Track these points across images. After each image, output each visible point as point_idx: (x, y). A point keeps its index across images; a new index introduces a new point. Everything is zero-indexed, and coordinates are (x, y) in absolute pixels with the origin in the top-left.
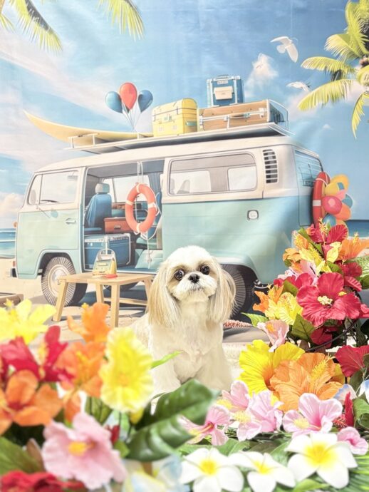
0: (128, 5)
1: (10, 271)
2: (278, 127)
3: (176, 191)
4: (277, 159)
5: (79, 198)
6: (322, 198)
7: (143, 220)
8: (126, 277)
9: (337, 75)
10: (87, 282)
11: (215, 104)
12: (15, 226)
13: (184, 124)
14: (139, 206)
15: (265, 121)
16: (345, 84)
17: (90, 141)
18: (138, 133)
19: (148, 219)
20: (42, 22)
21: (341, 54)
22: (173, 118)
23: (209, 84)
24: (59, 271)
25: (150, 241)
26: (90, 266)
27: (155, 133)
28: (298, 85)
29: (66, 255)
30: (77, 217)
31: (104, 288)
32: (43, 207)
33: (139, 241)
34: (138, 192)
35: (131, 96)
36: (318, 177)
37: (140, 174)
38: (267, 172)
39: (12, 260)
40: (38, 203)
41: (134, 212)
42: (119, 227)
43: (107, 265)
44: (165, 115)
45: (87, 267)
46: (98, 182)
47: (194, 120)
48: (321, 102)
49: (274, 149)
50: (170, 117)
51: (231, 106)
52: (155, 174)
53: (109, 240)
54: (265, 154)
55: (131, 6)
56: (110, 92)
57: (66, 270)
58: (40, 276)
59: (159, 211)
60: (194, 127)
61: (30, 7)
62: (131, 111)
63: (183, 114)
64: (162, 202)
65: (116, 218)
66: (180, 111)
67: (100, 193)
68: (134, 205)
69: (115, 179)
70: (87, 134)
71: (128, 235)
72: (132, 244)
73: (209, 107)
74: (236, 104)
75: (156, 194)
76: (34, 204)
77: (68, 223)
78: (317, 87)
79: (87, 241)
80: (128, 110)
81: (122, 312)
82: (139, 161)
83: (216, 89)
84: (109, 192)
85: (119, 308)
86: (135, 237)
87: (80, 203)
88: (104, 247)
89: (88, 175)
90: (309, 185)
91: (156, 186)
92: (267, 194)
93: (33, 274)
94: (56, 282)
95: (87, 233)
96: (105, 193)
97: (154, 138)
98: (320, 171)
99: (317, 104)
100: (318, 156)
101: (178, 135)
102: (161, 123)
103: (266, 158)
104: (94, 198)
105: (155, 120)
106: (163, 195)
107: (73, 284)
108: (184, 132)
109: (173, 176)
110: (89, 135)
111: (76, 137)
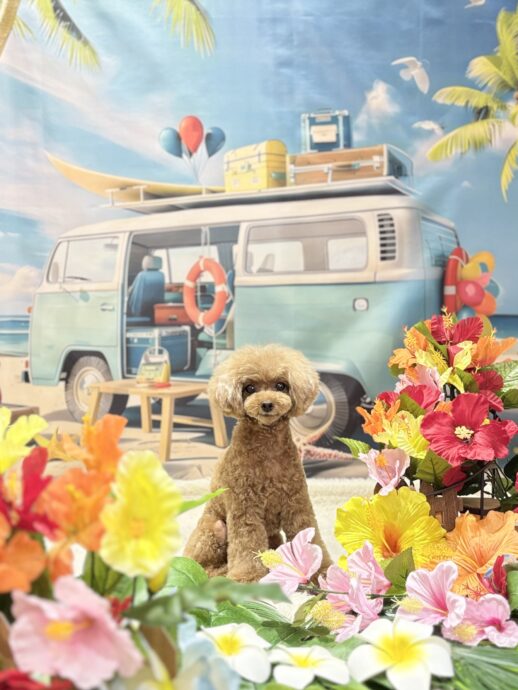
0: (193, 8)
1: (20, 374)
2: (399, 183)
3: (255, 269)
4: (396, 228)
5: (119, 275)
6: (459, 284)
7: (208, 309)
8: (183, 386)
9: (483, 113)
10: (129, 393)
11: (311, 148)
12: (30, 310)
13: (269, 176)
14: (203, 288)
15: (381, 175)
16: (494, 125)
17: (136, 197)
18: (203, 187)
19: (215, 307)
20: (73, 29)
21: (490, 84)
22: (253, 167)
23: (304, 121)
24: (89, 376)
25: (218, 338)
26: (134, 370)
27: (227, 188)
28: (428, 125)
29: (99, 355)
30: (116, 303)
31: (152, 401)
32: (68, 287)
33: (202, 337)
34: (202, 268)
36: (452, 254)
37: (206, 244)
38: (383, 245)
39: (24, 359)
40: (60, 280)
41: (196, 297)
42: (175, 316)
43: (157, 369)
44: (242, 163)
45: (129, 372)
46: (147, 254)
47: (283, 171)
48: (459, 151)
49: (394, 213)
50: (250, 166)
51: (335, 151)
52: (227, 244)
53: (160, 335)
54: (380, 220)
55: (198, 9)
56: (167, 129)
57: (102, 379)
58: (63, 384)
59: (231, 298)
60: (281, 179)
61: (57, 7)
62: (195, 155)
63: (268, 161)
64: (236, 284)
65: (171, 304)
66: (264, 158)
67: (149, 270)
68: (196, 287)
69: (173, 251)
70: (131, 185)
71: (187, 328)
72: (192, 341)
73: (303, 152)
74: (341, 149)
75: (227, 271)
76: (56, 280)
77: (104, 310)
78: (455, 128)
79: (130, 335)
80: (191, 154)
81: (176, 436)
82: (205, 225)
83: (314, 128)
84: (161, 267)
85: (172, 429)
86: (196, 332)
87: (121, 282)
88: (153, 345)
89: (133, 243)
90: (440, 266)
91: (227, 261)
92: (380, 276)
93: (53, 379)
94: (86, 392)
95: (129, 324)
96: (156, 270)
97: (226, 193)
98: (455, 246)
99: (454, 152)
100: (452, 225)
101: (260, 191)
102: (235, 173)
103: (381, 226)
104: (140, 275)
105: (227, 170)
106: (237, 273)
107: (108, 394)
108: (268, 187)
109: (252, 248)
110: (135, 188)
111: (117, 190)
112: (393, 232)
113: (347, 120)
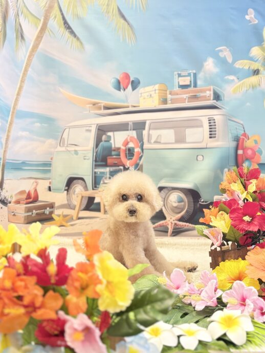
0: (126, 23)
1: (47, 187)
2: (218, 104)
3: (152, 141)
4: (216, 124)
5: (91, 143)
6: (244, 149)
7: (131, 159)
9: (256, 72)
10: (95, 196)
11: (179, 87)
12: (52, 159)
13: (159, 99)
14: (129, 150)
15: (210, 100)
16: (261, 78)
17: (100, 108)
18: (130, 105)
19: (134, 158)
20: (72, 32)
21: (259, 59)
22: (152, 95)
23: (175, 75)
24: (78, 188)
26: (97, 186)
27: (140, 105)
28: (231, 77)
29: (82, 179)
30: (90, 156)
32: (69, 149)
34: (129, 140)
35: (127, 81)
36: (242, 136)
37: (131, 130)
38: (210, 131)
39: (49, 181)
40: (66, 145)
41: (126, 153)
42: (116, 162)
44: (147, 94)
45: (96, 187)
46: (105, 134)
47: (165, 97)
48: (245, 89)
49: (215, 117)
51: (190, 89)
52: (140, 130)
53: (110, 170)
54: (209, 120)
55: (129, 24)
56: (114, 78)
57: (83, 190)
58: (66, 192)
59: (142, 154)
60: (165, 101)
61: (65, 23)
62: (126, 90)
63: (159, 93)
64: (144, 148)
65: (114, 157)
66: (157, 91)
67: (105, 141)
68: (126, 149)
69: (115, 133)
70: (98, 103)
71: (122, 168)
73: (175, 89)
74: (192, 88)
75: (140, 142)
76: (63, 146)
77: (85, 159)
78: (243, 79)
79: (96, 170)
80: (124, 90)
82: (130, 121)
83: (180, 78)
84: (110, 140)
86: (126, 169)
87: (92, 146)
88: (107, 175)
89: (98, 129)
90: (236, 141)
91: (140, 138)
92: (209, 145)
93: (61, 190)
94: (76, 196)
95: (96, 166)
96: (108, 141)
97: (140, 107)
98: (243, 132)
99: (243, 90)
100: (242, 122)
101: (155, 107)
102: (144, 98)
103: (210, 123)
104: (101, 143)
105: (141, 97)
106: (144, 143)
107: (86, 197)
108: (159, 105)
109: (151, 132)
110: (99, 104)
111: (92, 105)
112: (215, 125)
113: (195, 75)
